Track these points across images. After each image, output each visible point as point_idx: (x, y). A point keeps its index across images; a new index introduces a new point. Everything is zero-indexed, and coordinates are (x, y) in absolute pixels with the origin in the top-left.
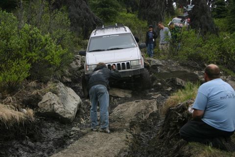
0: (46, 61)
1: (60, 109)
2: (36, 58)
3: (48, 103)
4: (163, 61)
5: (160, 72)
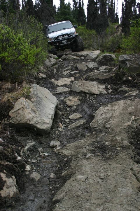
0: (20, 61)
1: (35, 119)
2: (9, 58)
3: (20, 111)
4: (130, 56)
5: (129, 67)
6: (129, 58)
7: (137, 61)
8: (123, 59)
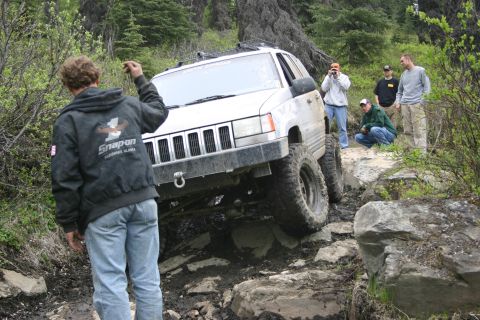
4: (420, 208)
5: (395, 278)
6: (405, 225)
7: (448, 242)
8: (370, 228)
